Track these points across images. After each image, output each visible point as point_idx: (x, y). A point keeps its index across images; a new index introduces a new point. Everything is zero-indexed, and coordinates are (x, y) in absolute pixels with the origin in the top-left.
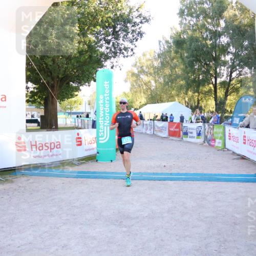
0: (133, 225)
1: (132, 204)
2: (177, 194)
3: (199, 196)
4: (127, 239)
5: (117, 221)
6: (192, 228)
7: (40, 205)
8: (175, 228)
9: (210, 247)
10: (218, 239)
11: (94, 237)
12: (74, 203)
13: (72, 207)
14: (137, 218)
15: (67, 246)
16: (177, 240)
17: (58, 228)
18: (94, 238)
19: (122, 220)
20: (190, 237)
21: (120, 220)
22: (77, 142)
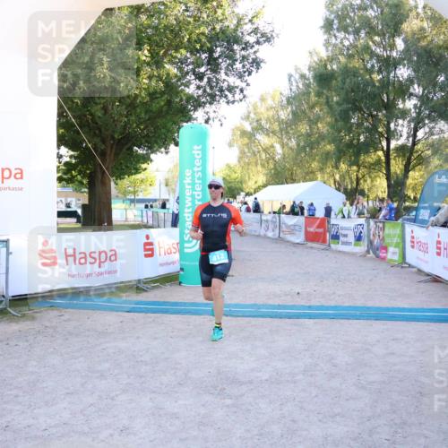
0: (243, 395)
1: (242, 358)
4: (233, 418)
5: (215, 387)
6: (347, 400)
7: (81, 359)
8: (316, 399)
9: (378, 433)
10: (392, 420)
11: (175, 414)
12: (141, 356)
13: (137, 362)
14: (251, 382)
15: (128, 429)
16: (320, 421)
17: (113, 399)
18: (176, 416)
19: (225, 386)
20: (343, 416)
21: (220, 386)
22: (145, 250)
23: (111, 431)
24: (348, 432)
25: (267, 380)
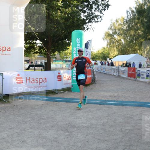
0: (73, 132)
1: (81, 119)
2: (114, 114)
4: (66, 139)
5: (65, 128)
6: (113, 135)
7: (21, 117)
8: (101, 134)
9: (119, 148)
10: (127, 144)
11: (45, 137)
12: (44, 116)
13: (41, 118)
14: (79, 127)
15: (25, 141)
16: (98, 142)
17: (25, 131)
18: (45, 138)
19: (68, 128)
20: (108, 141)
21: (67, 128)
22: (58, 78)
23: (19, 142)
24: (106, 147)
25: (86, 127)
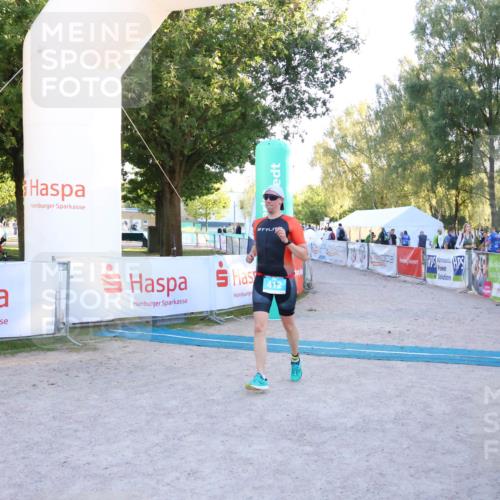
0: (325, 443)
1: (325, 402)
3: (456, 393)
5: (294, 432)
6: (444, 454)
7: (147, 395)
8: (408, 452)
10: (496, 480)
11: (249, 459)
12: (212, 395)
13: (208, 400)
14: (334, 429)
15: (196, 472)
16: (412, 476)
17: (180, 439)
18: (248, 462)
19: (304, 432)
20: (438, 472)
21: (300, 432)
22: (218, 278)
23: (178, 475)
24: (443, 490)
25: (352, 427)
